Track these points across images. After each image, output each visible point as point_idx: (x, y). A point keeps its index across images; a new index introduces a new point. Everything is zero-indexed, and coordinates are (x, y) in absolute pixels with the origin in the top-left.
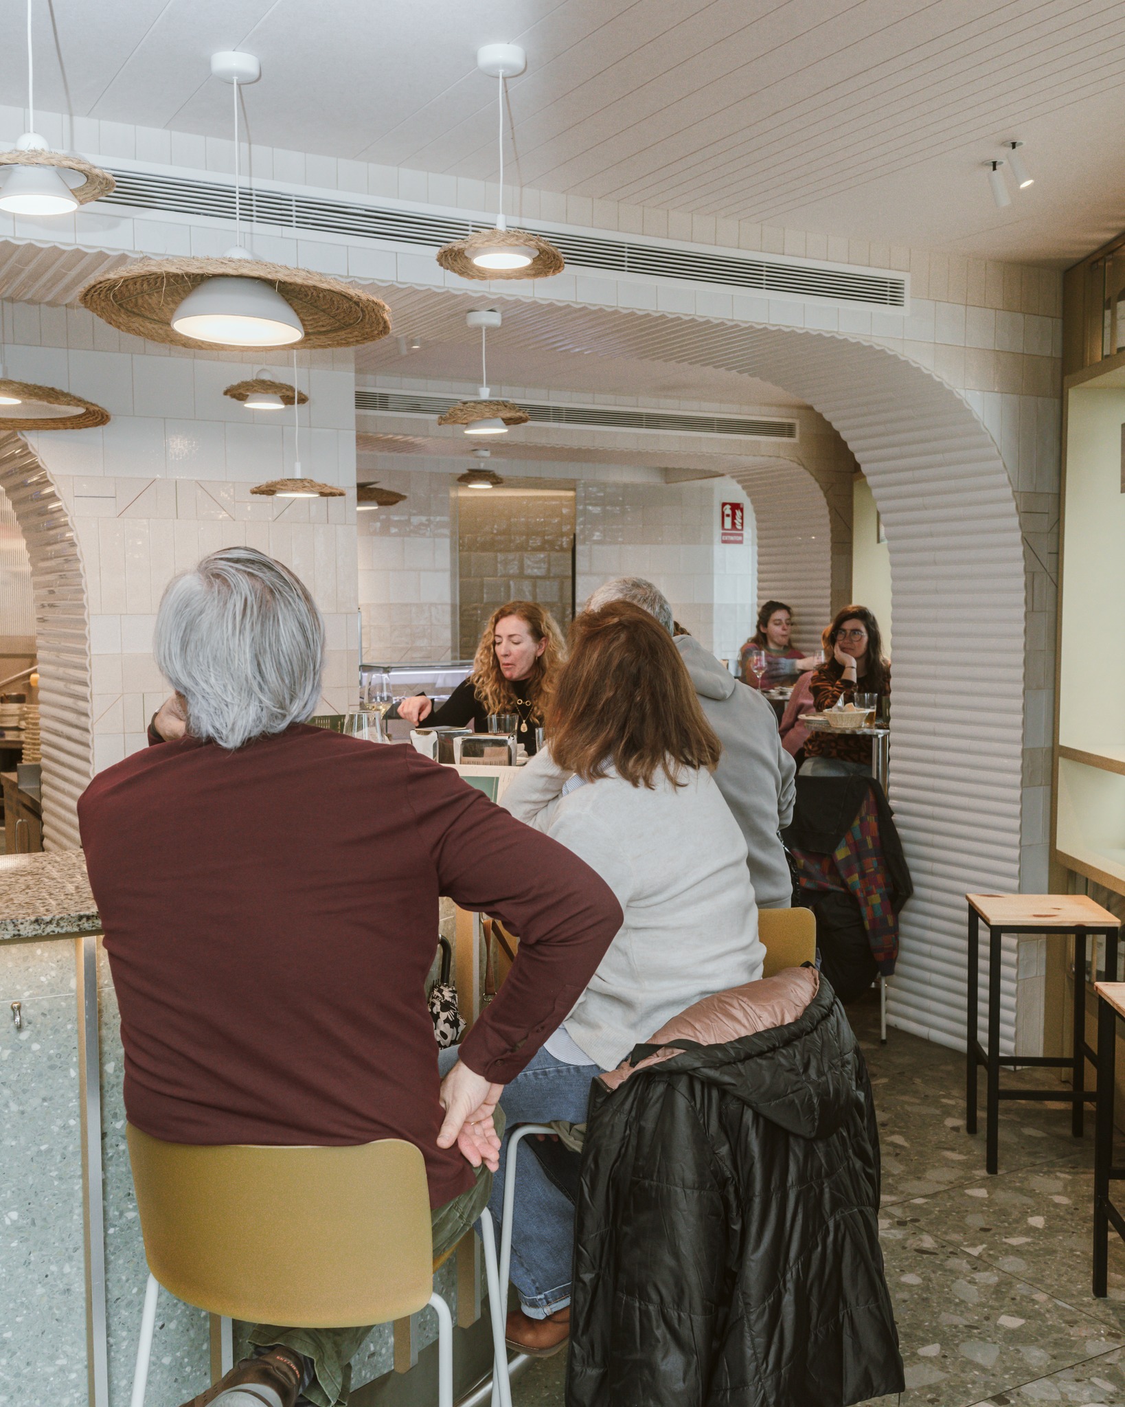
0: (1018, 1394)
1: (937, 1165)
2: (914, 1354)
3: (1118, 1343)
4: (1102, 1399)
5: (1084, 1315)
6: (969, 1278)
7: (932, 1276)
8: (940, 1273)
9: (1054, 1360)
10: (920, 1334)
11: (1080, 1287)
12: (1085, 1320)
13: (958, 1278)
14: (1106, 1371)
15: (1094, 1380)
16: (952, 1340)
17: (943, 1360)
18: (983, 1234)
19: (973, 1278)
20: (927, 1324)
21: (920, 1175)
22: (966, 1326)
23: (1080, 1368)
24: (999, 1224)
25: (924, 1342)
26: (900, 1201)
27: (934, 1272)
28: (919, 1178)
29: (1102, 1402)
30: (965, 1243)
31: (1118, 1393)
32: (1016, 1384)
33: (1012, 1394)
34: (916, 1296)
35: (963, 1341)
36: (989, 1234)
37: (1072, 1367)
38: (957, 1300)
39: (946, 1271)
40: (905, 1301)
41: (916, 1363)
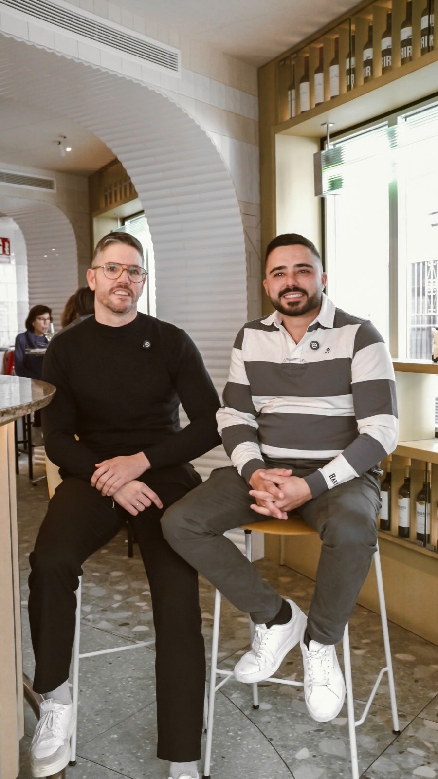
0: (373, 772)
1: (239, 627)
2: (295, 759)
3: (407, 721)
4: (423, 763)
5: (377, 706)
6: (298, 697)
7: (276, 700)
8: (279, 697)
9: (379, 742)
10: (291, 743)
11: (364, 688)
12: (380, 709)
13: (292, 699)
14: (413, 742)
15: (410, 749)
16: (312, 743)
17: (314, 759)
18: (290, 666)
19: (301, 697)
20: (290, 735)
21: (232, 636)
22: (315, 731)
23: (396, 743)
24: (296, 658)
25: (296, 749)
26: (229, 655)
27: (275, 698)
28: (233, 638)
29: (423, 765)
30: (283, 675)
31: (428, 756)
32: (368, 765)
33: (369, 773)
34: (274, 717)
35: (320, 742)
36: (293, 665)
37: (391, 744)
38: (300, 714)
39: (282, 695)
40: (269, 722)
41: (299, 766)
